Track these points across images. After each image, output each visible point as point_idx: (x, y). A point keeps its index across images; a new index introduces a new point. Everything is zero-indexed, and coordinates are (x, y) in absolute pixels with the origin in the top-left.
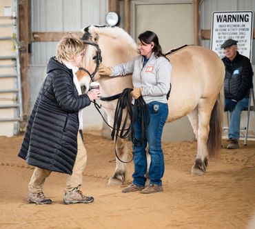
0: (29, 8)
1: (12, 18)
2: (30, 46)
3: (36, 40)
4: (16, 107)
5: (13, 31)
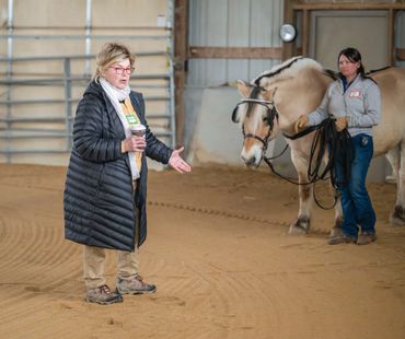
1: (166, 29)
2: (186, 63)
3: (194, 56)
5: (166, 44)
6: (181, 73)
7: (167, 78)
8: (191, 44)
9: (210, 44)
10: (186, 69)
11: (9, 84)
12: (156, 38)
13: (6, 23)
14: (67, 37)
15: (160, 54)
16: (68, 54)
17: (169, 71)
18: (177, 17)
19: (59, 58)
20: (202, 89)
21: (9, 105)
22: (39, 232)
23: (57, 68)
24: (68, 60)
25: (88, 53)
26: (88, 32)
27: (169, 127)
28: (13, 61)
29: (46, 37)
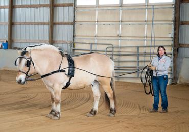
0: (179, 34)
1: (171, 38)
2: (178, 49)
3: (181, 47)
4: (171, 73)
5: (171, 43)
6: (176, 53)
7: (171, 54)
8: (179, 43)
9: (186, 43)
10: (178, 51)
11: (119, 55)
12: (168, 41)
13: (118, 35)
14: (139, 40)
15: (169, 46)
16: (139, 46)
17: (172, 52)
18: (175, 34)
19: (135, 47)
20: (183, 58)
21: (119, 62)
22: (124, 103)
23: (135, 50)
24: (138, 47)
25: (145, 45)
26: (145, 38)
27: (171, 70)
28: (121, 47)
29: (131, 40)
